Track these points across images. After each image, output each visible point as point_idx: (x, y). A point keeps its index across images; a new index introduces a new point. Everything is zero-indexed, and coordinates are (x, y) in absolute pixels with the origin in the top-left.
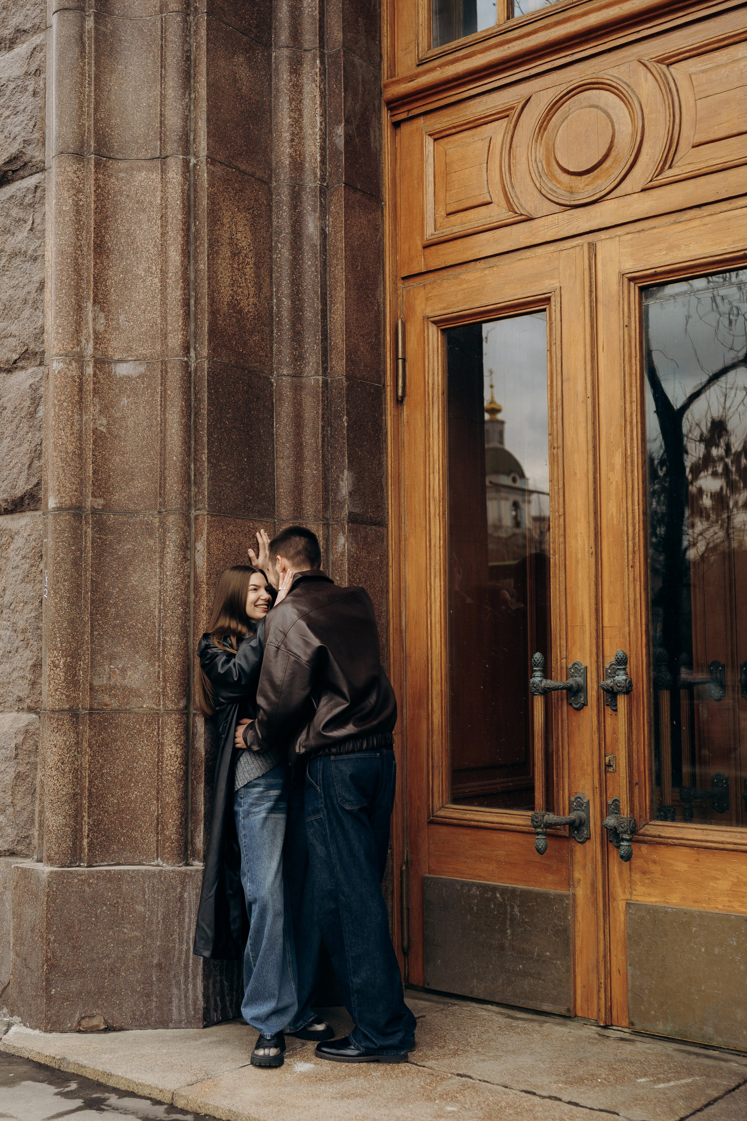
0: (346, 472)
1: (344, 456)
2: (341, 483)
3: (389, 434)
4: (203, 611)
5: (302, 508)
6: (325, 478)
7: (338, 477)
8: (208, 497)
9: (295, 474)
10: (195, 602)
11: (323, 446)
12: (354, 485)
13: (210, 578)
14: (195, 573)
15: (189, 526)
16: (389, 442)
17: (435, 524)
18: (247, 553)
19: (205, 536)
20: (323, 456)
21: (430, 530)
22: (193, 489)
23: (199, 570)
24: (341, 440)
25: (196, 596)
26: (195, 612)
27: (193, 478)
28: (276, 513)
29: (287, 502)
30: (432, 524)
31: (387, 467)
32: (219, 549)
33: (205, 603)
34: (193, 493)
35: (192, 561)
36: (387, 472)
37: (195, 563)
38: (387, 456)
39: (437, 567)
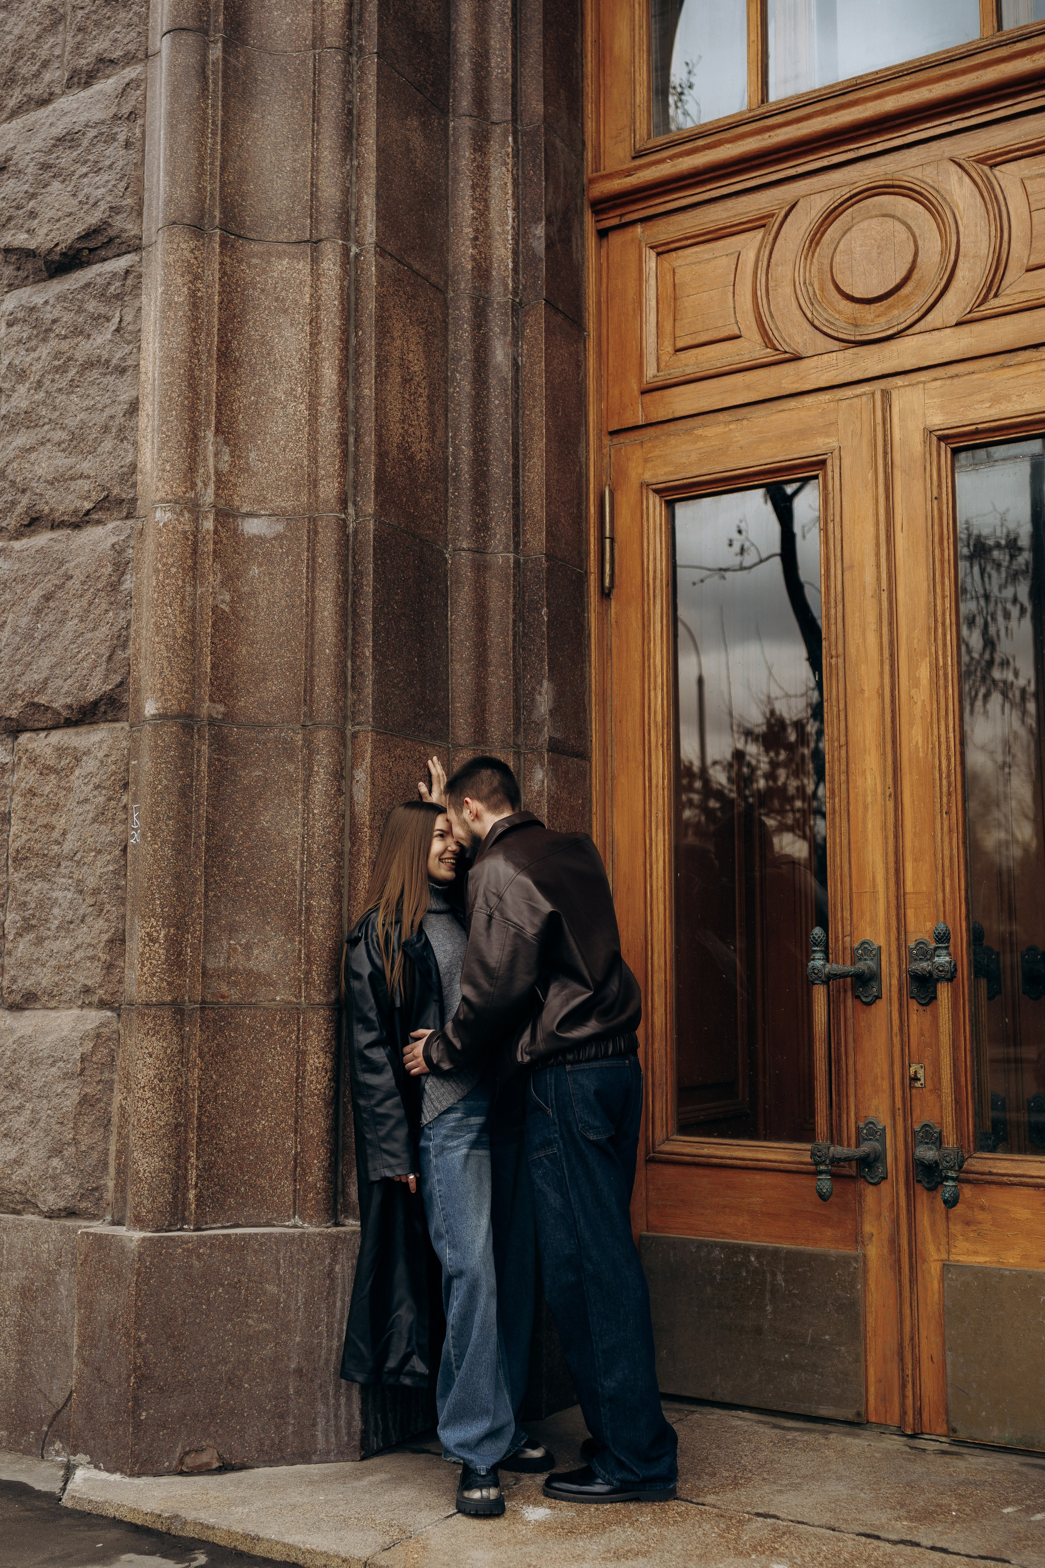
0: (545, 683)
1: (542, 661)
2: (538, 697)
3: (593, 636)
4: (364, 865)
5: (485, 731)
6: (516, 690)
7: (534, 689)
8: (373, 707)
9: (477, 684)
10: (351, 853)
11: (514, 647)
12: (555, 701)
13: (373, 820)
14: (352, 813)
15: (345, 746)
16: (593, 647)
17: (657, 758)
18: (416, 787)
19: (368, 760)
20: (514, 660)
21: (650, 765)
22: (349, 695)
23: (357, 809)
24: (538, 640)
25: (353, 844)
26: (352, 867)
27: (349, 680)
28: (451, 736)
29: (466, 721)
30: (653, 757)
31: (590, 681)
32: (384, 780)
33: (368, 854)
34: (349, 702)
35: (348, 795)
36: (590, 687)
37: (352, 798)
38: (590, 666)
39: (660, 815)
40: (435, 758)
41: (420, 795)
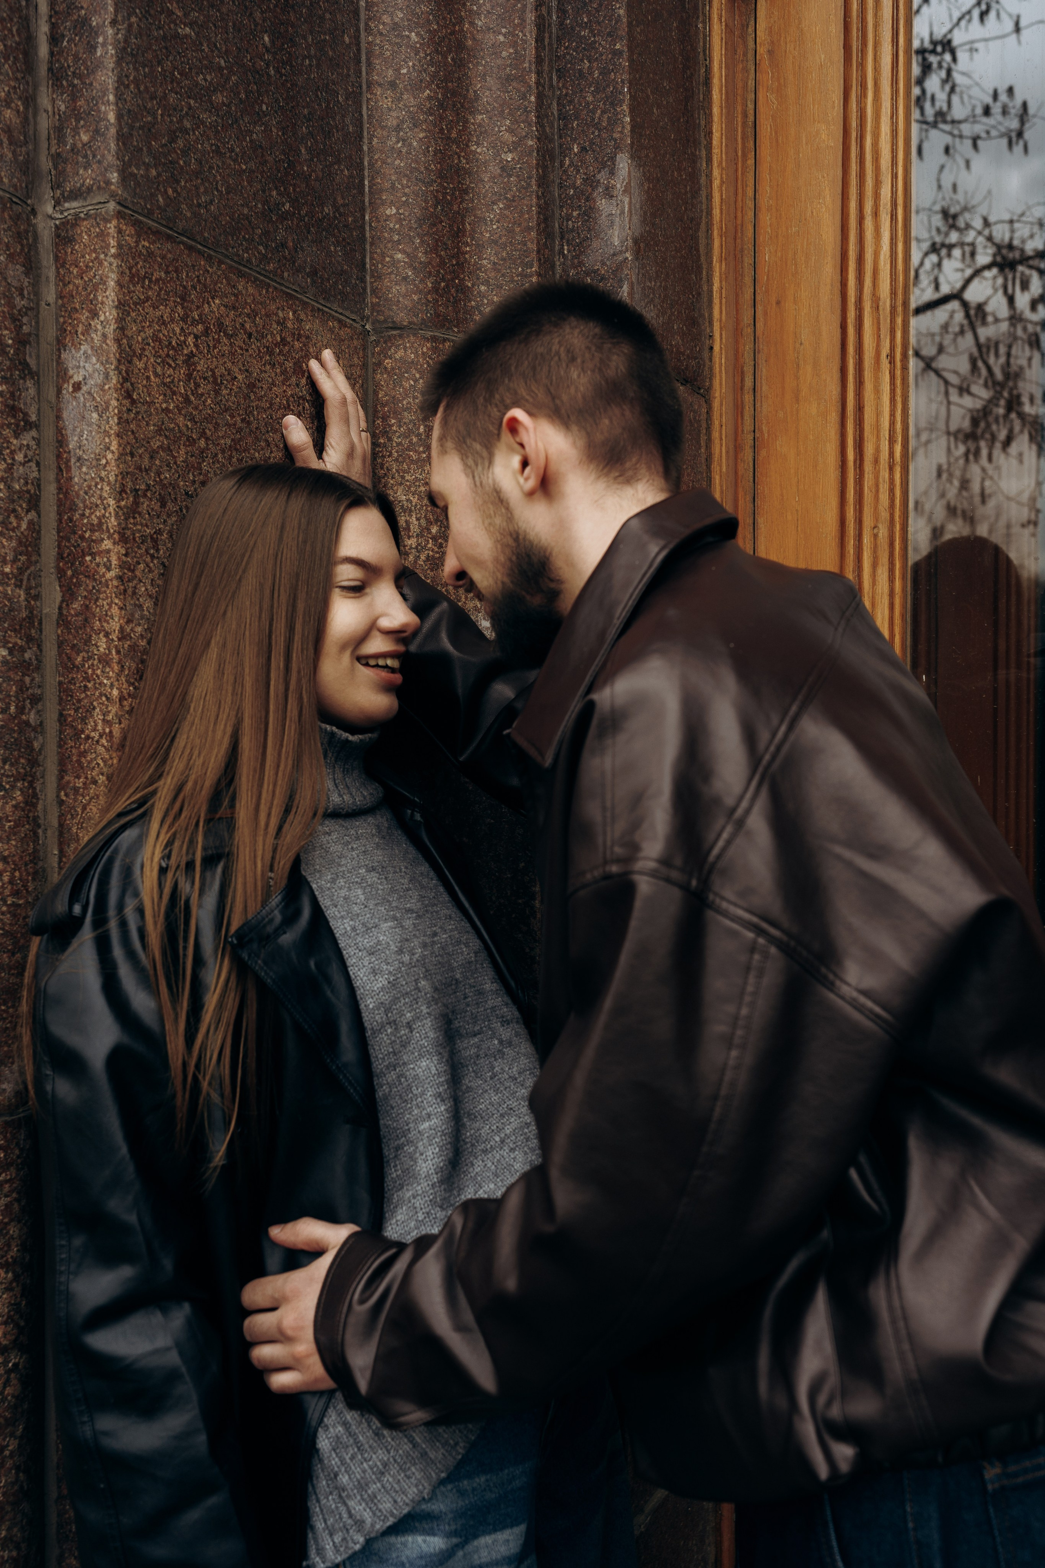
0: (624, 164)
1: (613, 101)
2: (603, 204)
3: (716, 81)
4: (105, 661)
5: (463, 290)
6: (543, 182)
7: (591, 182)
8: (122, 138)
9: (442, 156)
10: (63, 620)
11: (539, 60)
12: (644, 221)
13: (132, 512)
14: (64, 490)
15: (31, 266)
16: (716, 110)
17: (877, 391)
18: (278, 428)
19: (109, 313)
20: (540, 97)
21: (860, 409)
22: (44, 100)
23: (79, 476)
25: (69, 593)
26: (67, 665)
27: (43, 50)
28: (370, 299)
29: (412, 257)
30: (869, 386)
31: (709, 197)
32: (169, 389)
33: (115, 625)
34: (44, 123)
35: (49, 433)
36: (709, 213)
37: (61, 441)
38: (709, 160)
39: (883, 532)
40: (327, 355)
41: (288, 452)
